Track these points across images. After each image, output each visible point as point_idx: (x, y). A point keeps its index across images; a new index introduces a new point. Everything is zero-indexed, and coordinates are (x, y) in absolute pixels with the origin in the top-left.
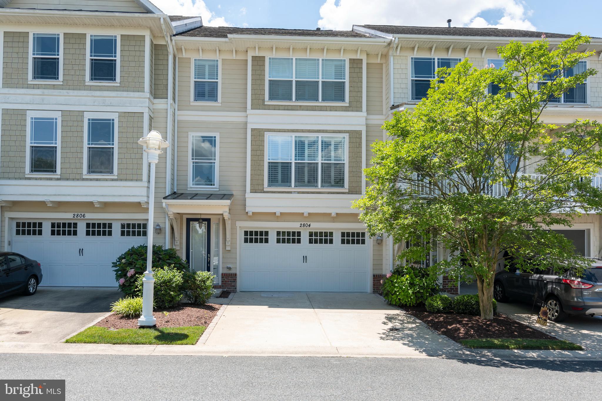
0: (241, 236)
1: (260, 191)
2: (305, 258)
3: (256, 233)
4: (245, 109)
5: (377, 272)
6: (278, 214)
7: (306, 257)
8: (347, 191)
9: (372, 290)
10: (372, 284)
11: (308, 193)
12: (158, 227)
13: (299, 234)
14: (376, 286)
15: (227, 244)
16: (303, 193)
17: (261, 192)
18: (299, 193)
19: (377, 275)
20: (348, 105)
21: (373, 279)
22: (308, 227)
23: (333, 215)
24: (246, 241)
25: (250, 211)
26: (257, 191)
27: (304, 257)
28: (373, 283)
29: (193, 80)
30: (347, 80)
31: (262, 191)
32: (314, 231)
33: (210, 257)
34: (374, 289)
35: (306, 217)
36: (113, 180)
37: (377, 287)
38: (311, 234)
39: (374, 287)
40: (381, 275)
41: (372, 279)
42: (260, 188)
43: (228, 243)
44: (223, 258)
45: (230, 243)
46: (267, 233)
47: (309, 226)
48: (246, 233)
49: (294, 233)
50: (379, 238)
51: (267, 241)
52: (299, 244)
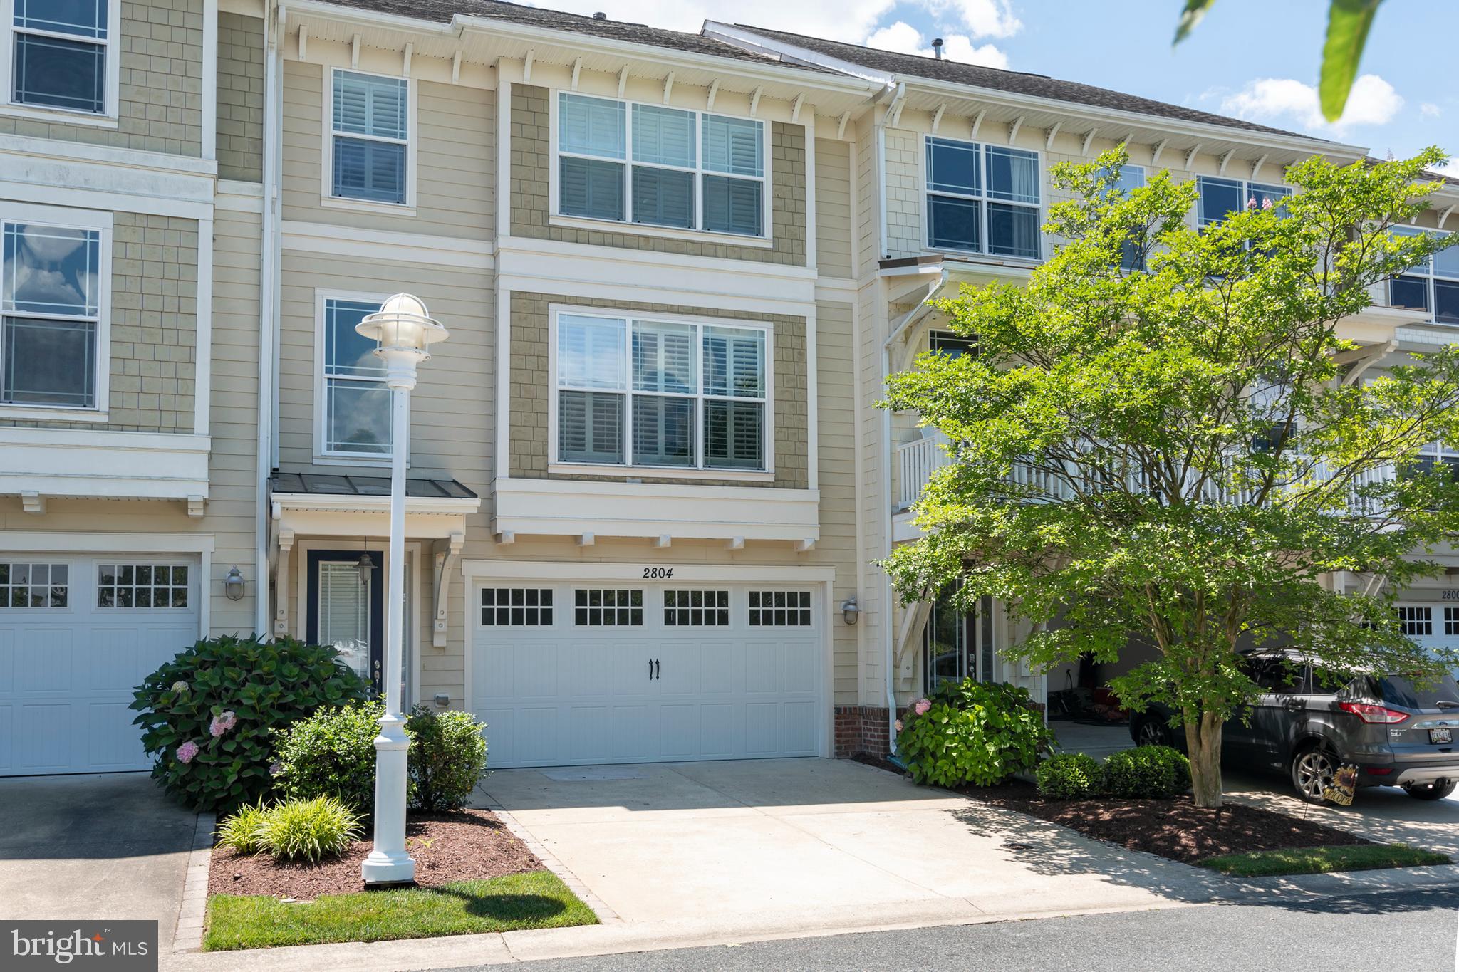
0: (473, 607)
1: (537, 473)
2: (654, 665)
3: (517, 594)
4: (491, 233)
5: (846, 701)
6: (588, 541)
7: (657, 662)
8: (772, 480)
9: (834, 751)
10: (833, 733)
11: (670, 481)
12: (235, 579)
13: (638, 596)
14: (843, 739)
15: (437, 628)
16: (657, 481)
17: (540, 478)
18: (645, 480)
19: (845, 709)
20: (770, 246)
21: (837, 718)
22: (666, 577)
23: (738, 544)
24: (487, 619)
25: (510, 532)
26: (528, 472)
27: (651, 663)
28: (837, 729)
29: (329, 133)
30: (767, 179)
31: (543, 474)
32: (677, 589)
33: (381, 670)
34: (838, 748)
35: (665, 550)
36: (92, 426)
37: (847, 742)
38: (669, 597)
39: (838, 742)
40: (855, 709)
41: (833, 720)
42: (538, 463)
43: (441, 626)
44: (424, 669)
45: (445, 624)
46: (547, 596)
47: (669, 575)
48: (487, 595)
49: (623, 595)
50: (851, 607)
51: (547, 618)
52: (637, 627)
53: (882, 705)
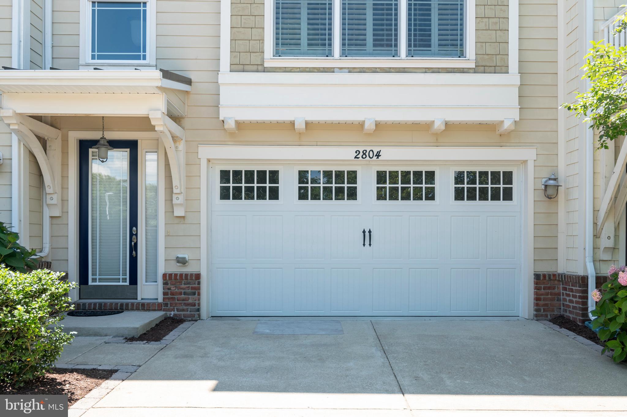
0: (211, 184)
1: (255, 68)
2: (367, 234)
3: (249, 175)
5: (546, 268)
6: (300, 125)
7: (370, 232)
8: (473, 65)
9: (533, 312)
10: (532, 296)
11: (374, 70)
13: (353, 176)
14: (542, 302)
15: (175, 201)
16: (362, 70)
17: (257, 71)
18: (351, 70)
19: (544, 276)
21: (536, 283)
22: (375, 158)
23: (439, 125)
24: (225, 195)
25: (230, 118)
26: (246, 67)
27: (364, 232)
28: (536, 294)
31: (260, 68)
32: (388, 169)
33: (136, 235)
34: (536, 310)
35: (369, 135)
37: (546, 305)
38: (381, 177)
39: (537, 305)
40: (554, 275)
41: (532, 285)
42: (255, 59)
43: (178, 199)
44: (167, 236)
45: (181, 197)
46: (274, 176)
47: (378, 155)
48: (225, 175)
49: (340, 175)
50: (552, 182)
51: (274, 194)
52: (352, 202)
53: (581, 273)
